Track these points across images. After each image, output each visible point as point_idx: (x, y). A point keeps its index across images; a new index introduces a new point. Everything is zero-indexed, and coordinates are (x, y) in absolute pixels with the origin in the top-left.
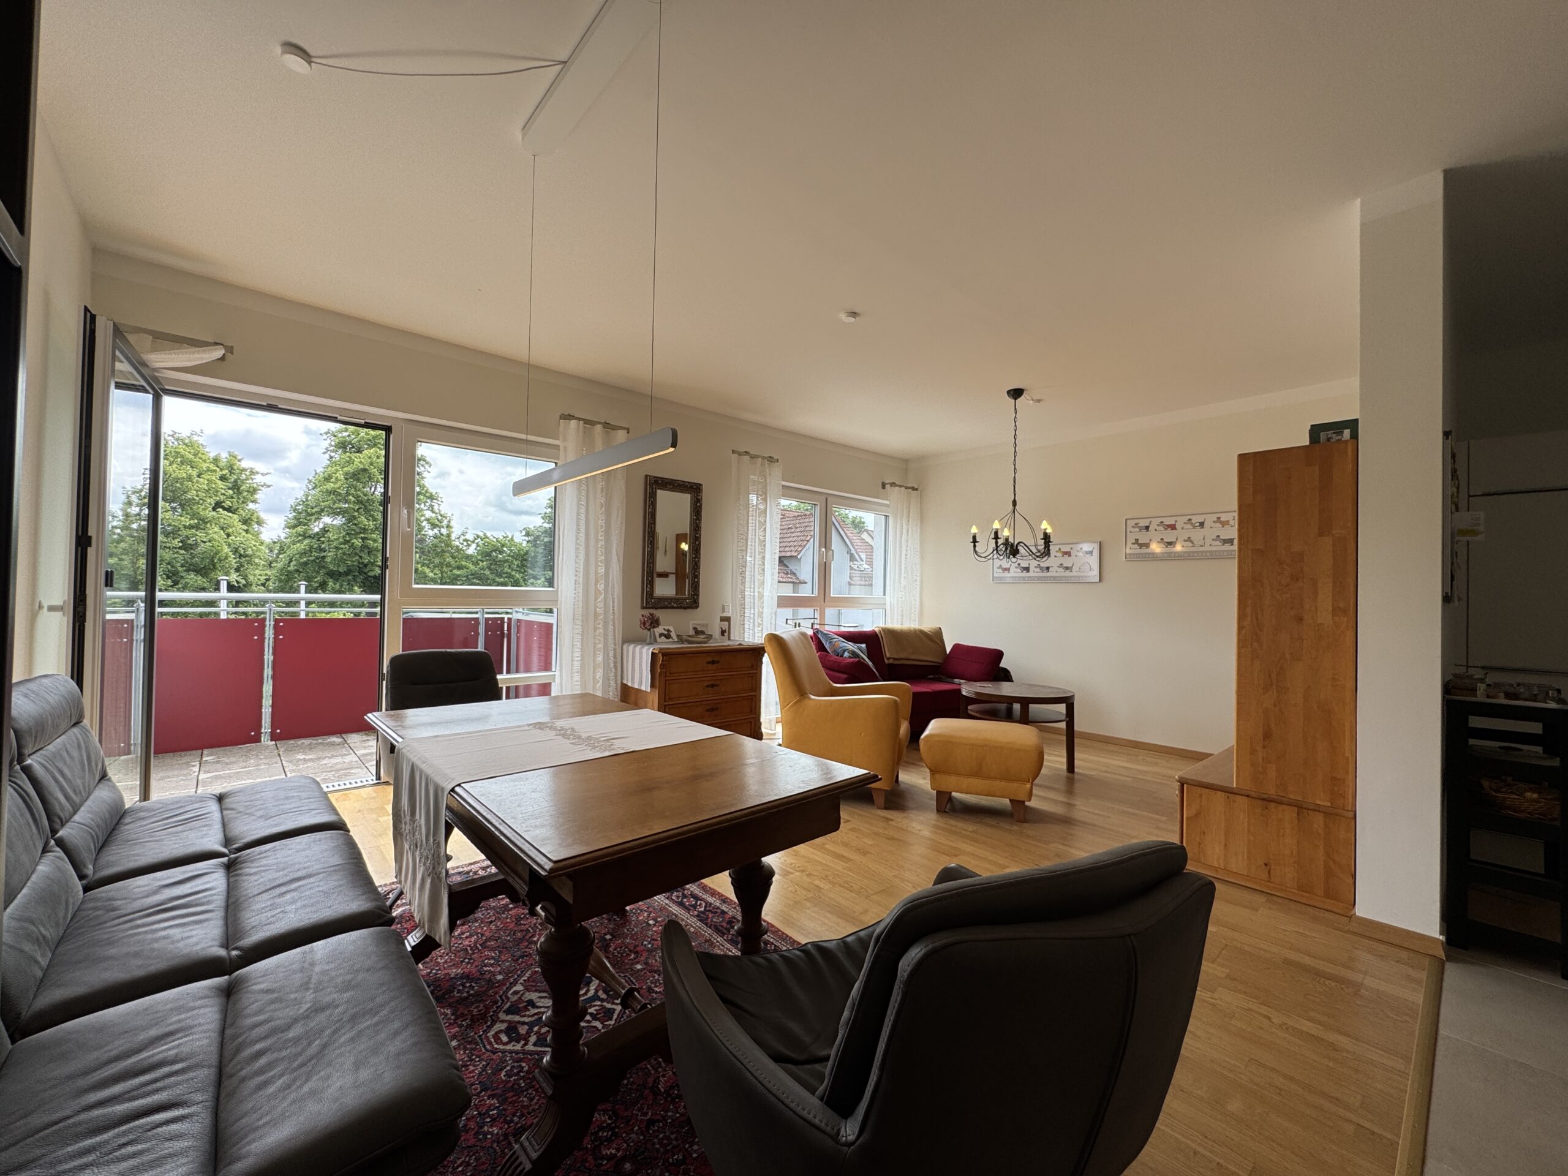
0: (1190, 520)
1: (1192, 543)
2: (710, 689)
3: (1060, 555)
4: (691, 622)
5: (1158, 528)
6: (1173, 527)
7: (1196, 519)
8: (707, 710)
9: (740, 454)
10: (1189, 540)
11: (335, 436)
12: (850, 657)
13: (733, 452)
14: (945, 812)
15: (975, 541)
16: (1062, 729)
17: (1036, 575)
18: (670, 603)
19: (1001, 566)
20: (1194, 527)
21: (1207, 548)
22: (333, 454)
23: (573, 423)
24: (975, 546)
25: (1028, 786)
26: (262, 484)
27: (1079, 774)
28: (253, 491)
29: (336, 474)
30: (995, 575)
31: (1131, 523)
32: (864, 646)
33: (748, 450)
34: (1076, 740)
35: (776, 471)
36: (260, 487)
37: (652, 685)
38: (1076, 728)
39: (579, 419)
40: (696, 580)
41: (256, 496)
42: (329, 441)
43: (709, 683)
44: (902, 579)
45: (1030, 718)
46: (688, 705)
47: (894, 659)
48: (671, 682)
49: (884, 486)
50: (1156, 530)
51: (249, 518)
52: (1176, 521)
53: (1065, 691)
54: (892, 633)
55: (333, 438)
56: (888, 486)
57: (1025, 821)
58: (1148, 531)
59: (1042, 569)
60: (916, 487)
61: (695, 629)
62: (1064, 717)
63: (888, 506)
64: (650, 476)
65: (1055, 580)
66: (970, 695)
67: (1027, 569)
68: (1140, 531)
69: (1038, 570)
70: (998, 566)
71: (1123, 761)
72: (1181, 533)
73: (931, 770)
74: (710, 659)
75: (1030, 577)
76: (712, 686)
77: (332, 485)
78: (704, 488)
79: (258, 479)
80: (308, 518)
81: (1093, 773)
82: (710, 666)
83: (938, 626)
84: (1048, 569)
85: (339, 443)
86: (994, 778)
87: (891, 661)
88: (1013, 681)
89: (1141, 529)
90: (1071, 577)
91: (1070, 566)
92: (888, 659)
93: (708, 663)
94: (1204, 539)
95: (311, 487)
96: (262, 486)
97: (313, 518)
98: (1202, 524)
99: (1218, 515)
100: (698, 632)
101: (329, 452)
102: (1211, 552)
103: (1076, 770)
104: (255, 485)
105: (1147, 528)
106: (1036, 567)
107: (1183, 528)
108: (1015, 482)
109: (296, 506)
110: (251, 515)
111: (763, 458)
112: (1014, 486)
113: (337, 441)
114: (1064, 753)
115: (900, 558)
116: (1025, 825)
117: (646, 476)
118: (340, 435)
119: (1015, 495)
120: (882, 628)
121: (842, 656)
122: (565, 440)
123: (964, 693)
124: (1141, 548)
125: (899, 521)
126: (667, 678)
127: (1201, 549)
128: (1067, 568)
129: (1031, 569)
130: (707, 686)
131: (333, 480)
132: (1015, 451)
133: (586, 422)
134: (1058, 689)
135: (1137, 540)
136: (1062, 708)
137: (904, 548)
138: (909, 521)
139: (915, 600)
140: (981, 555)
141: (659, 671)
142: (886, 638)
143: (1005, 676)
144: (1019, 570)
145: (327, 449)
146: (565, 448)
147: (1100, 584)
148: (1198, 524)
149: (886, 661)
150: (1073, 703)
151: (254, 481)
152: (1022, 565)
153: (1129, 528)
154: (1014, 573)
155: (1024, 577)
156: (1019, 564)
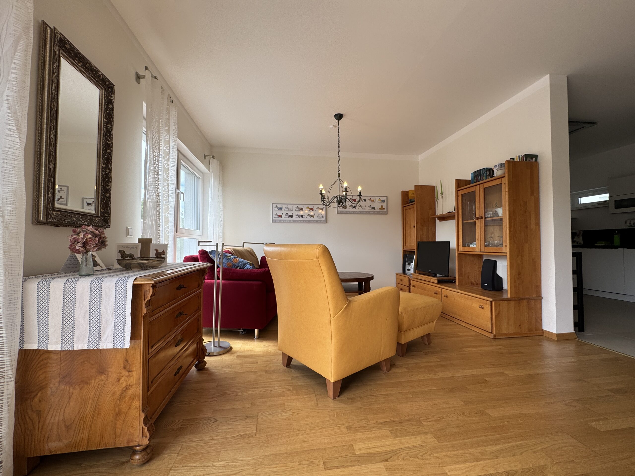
2: (178, 318)
3: (308, 209)
8: (176, 345)
10: (361, 206)
17: (296, 219)
19: (277, 214)
21: (367, 210)
30: (274, 219)
37: (133, 337)
43: (178, 312)
46: (166, 346)
48: (153, 323)
49: (205, 157)
59: (299, 216)
65: (306, 222)
67: (291, 216)
69: (297, 217)
70: (275, 213)
74: (178, 284)
75: (293, 220)
76: (179, 315)
82: (179, 292)
84: (302, 216)
90: (313, 220)
93: (177, 289)
98: (365, 200)
102: (368, 212)
106: (296, 215)
126: (150, 320)
127: (365, 210)
128: (312, 216)
129: (294, 216)
130: (177, 316)
144: (287, 216)
147: (327, 224)
152: (289, 214)
154: (284, 218)
155: (290, 220)
156: (287, 213)
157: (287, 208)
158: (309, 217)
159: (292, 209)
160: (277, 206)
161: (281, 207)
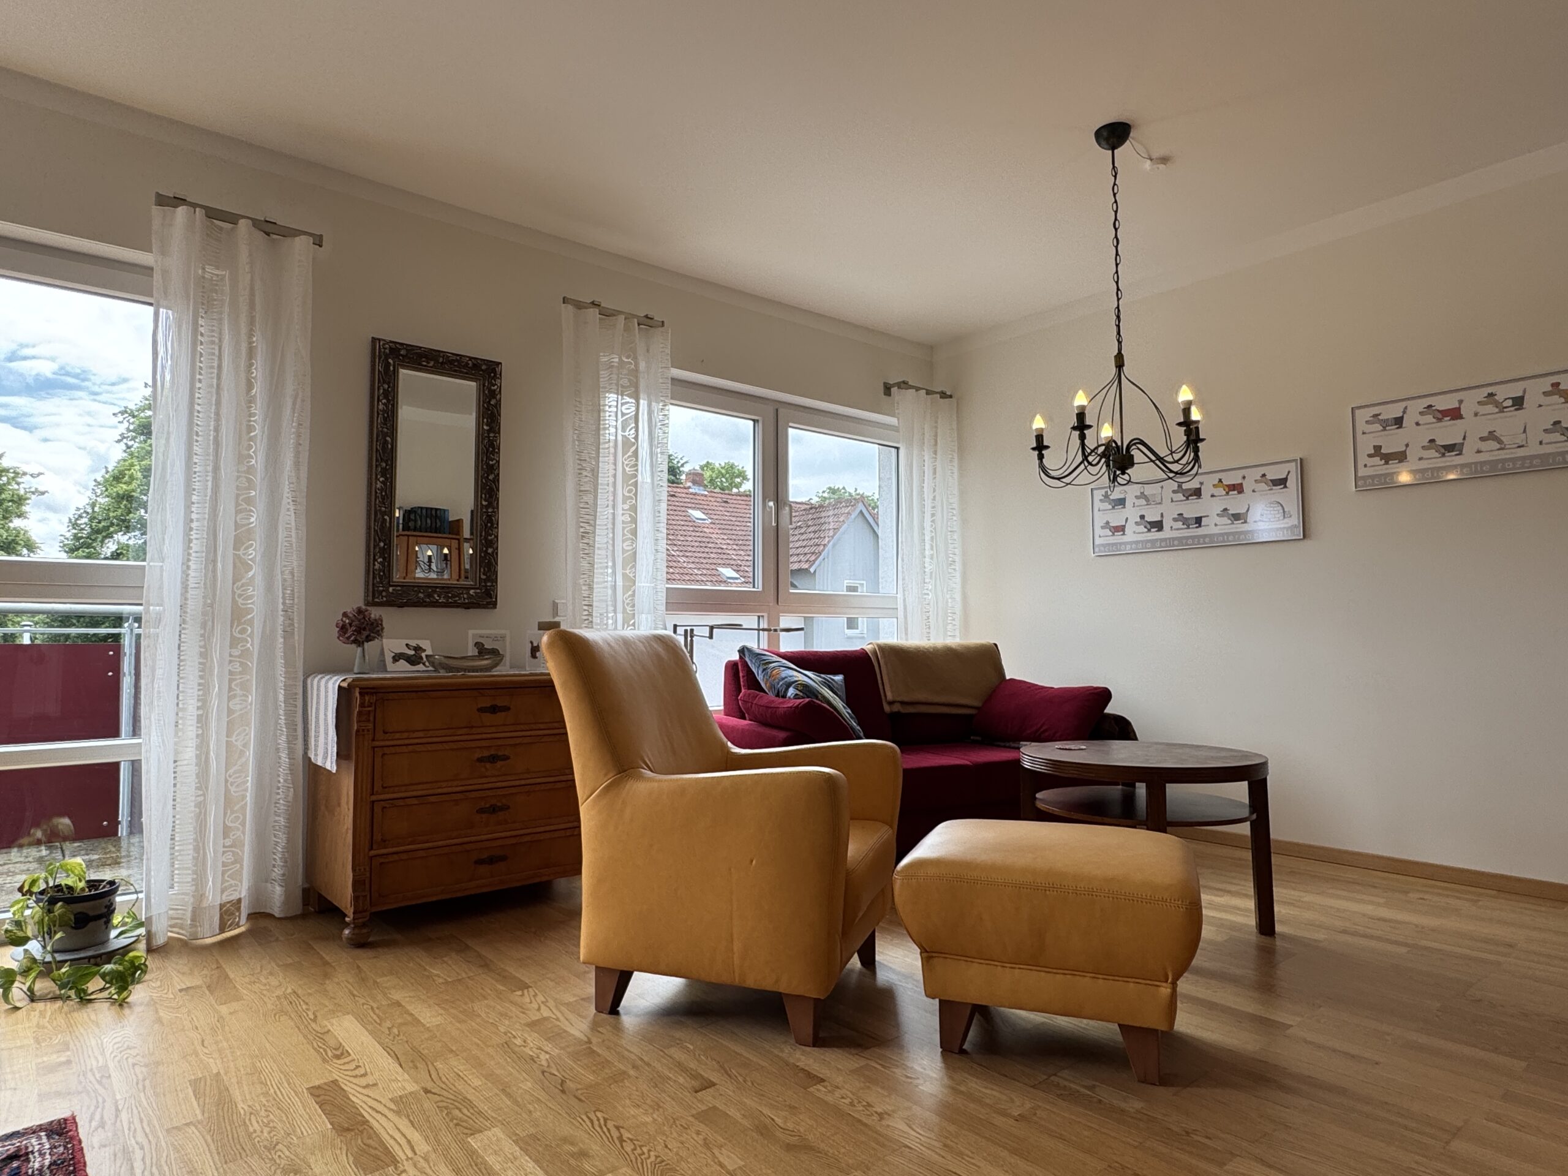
0: (1491, 395)
1: (1500, 442)
2: (488, 765)
3: (1221, 491)
4: (471, 632)
5: (1423, 420)
6: (1455, 414)
7: (1504, 393)
8: (481, 811)
9: (579, 305)
10: (1492, 436)
11: (134, 417)
12: (796, 697)
13: (565, 300)
14: (962, 1052)
15: (1040, 447)
16: (1246, 836)
17: (1176, 534)
18: (430, 596)
20: (1502, 409)
21: (1534, 449)
22: (131, 443)
23: (181, 210)
24: (1041, 457)
25: (1165, 990)
26: (33, 490)
27: (1284, 937)
28: (19, 501)
29: (129, 470)
30: (1098, 542)
31: (1363, 415)
32: (839, 678)
33: (597, 300)
34: (1275, 859)
35: (661, 344)
36: (28, 495)
37: (341, 756)
38: (1272, 836)
39: (194, 205)
40: (490, 550)
41: (24, 508)
42: (126, 424)
43: (486, 753)
44: (927, 560)
45: (1170, 816)
46: (432, 799)
47: (902, 703)
48: (386, 750)
49: (887, 389)
50: (1417, 424)
51: (13, 540)
52: (1461, 402)
53: (1246, 755)
54: (897, 655)
55: (132, 420)
56: (894, 390)
57: (1164, 1080)
58: (1401, 427)
60: (948, 393)
61: (477, 644)
62: (1245, 812)
63: (895, 429)
64: (379, 340)
65: (1214, 541)
66: (1038, 768)
67: (1158, 525)
68: (1384, 429)
69: (1179, 524)
71: (1379, 905)
72: (1471, 428)
73: (923, 950)
74: (486, 702)
75: (1165, 540)
76: (493, 759)
77: (124, 487)
78: (505, 370)
79: (26, 483)
80: (93, 537)
81: (1320, 936)
82: (488, 718)
83: (992, 642)
84: (1198, 521)
85: (139, 426)
86: (1076, 970)
87: (896, 708)
88: (1136, 739)
89: (1385, 424)
90: (1245, 533)
91: (1243, 511)
92: (890, 703)
93: (482, 710)
94: (1525, 431)
95: (99, 492)
96: (33, 493)
97: (100, 537)
98: (1518, 402)
99: (1555, 379)
100: (482, 650)
101: (125, 441)
102: (1544, 457)
103: (1278, 928)
104: (22, 492)
105: (1399, 422)
106: (1175, 520)
107: (1476, 415)
108: (1118, 317)
109: (77, 519)
110: (16, 536)
111: (629, 317)
112: (1118, 326)
113: (137, 422)
114: (1249, 888)
115: (921, 522)
116: (1163, 1093)
117: (374, 340)
118: (142, 415)
119: (1120, 343)
120: (879, 646)
121: (784, 696)
122: (163, 252)
123: (1027, 765)
124: (1387, 463)
125: (915, 452)
126: (377, 743)
127: (1521, 453)
129: (1166, 525)
130: (480, 760)
131: (126, 478)
132: (1117, 254)
133: (212, 214)
134: (1231, 750)
135: (1378, 448)
136: (1239, 791)
137: (928, 503)
138: (935, 453)
139: (953, 599)
140: (1053, 474)
141: (355, 728)
142: (886, 664)
143: (1122, 729)
144: (1142, 529)
145: (122, 435)
146: (165, 272)
147: (1307, 542)
148: (1509, 403)
149: (887, 708)
150: (1265, 780)
151: (22, 486)
152: (1148, 519)
153: (1361, 426)
154: (1135, 534)
155: (1153, 542)
156: (1142, 517)
157: (1142, 496)
158: (1226, 520)
159: (1158, 500)
160: (1106, 496)
161: (1122, 496)
